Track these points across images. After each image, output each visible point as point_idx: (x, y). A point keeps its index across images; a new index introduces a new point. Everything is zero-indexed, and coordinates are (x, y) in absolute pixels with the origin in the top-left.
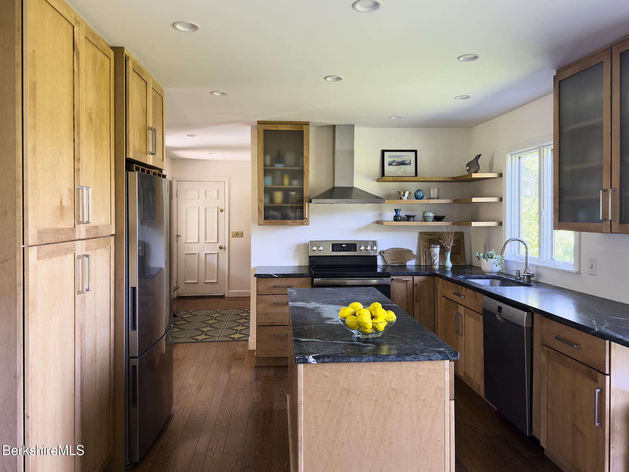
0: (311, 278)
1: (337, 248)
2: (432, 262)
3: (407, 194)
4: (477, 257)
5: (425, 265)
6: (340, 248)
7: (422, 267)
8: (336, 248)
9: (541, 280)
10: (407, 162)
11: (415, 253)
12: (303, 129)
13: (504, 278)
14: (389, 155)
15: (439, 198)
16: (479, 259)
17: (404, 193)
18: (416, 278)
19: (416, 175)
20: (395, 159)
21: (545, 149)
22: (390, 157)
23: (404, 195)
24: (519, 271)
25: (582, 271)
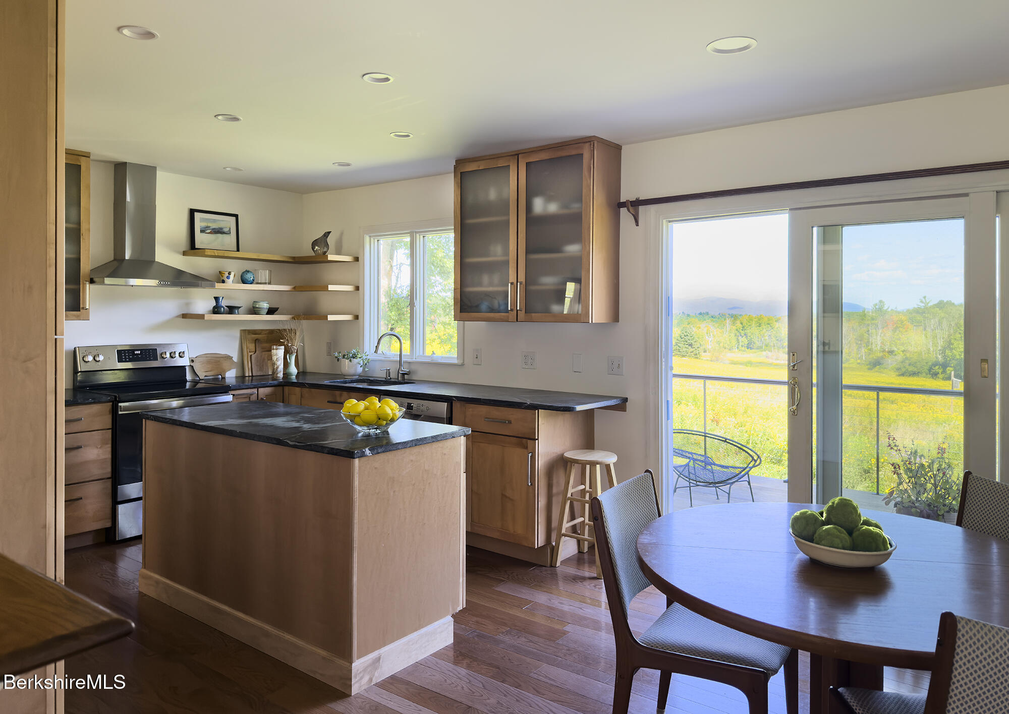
0: (111, 403)
1: (127, 357)
2: (274, 369)
3: (232, 276)
4: (336, 357)
5: (250, 375)
6: (131, 357)
7: (247, 378)
8: (125, 356)
9: (414, 378)
10: (226, 230)
11: (235, 359)
12: (80, 163)
13: (372, 380)
14: (200, 218)
15: (272, 283)
16: (338, 360)
17: (229, 273)
18: (261, 390)
19: (238, 250)
20: (209, 225)
21: (418, 235)
22: (202, 220)
23: (228, 278)
24: (389, 370)
25: (465, 363)
